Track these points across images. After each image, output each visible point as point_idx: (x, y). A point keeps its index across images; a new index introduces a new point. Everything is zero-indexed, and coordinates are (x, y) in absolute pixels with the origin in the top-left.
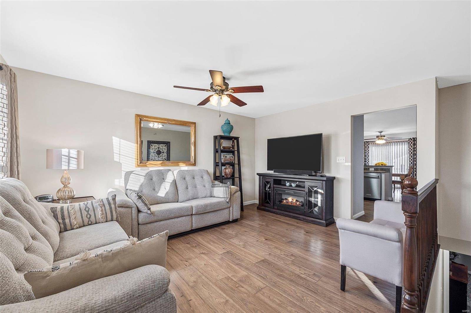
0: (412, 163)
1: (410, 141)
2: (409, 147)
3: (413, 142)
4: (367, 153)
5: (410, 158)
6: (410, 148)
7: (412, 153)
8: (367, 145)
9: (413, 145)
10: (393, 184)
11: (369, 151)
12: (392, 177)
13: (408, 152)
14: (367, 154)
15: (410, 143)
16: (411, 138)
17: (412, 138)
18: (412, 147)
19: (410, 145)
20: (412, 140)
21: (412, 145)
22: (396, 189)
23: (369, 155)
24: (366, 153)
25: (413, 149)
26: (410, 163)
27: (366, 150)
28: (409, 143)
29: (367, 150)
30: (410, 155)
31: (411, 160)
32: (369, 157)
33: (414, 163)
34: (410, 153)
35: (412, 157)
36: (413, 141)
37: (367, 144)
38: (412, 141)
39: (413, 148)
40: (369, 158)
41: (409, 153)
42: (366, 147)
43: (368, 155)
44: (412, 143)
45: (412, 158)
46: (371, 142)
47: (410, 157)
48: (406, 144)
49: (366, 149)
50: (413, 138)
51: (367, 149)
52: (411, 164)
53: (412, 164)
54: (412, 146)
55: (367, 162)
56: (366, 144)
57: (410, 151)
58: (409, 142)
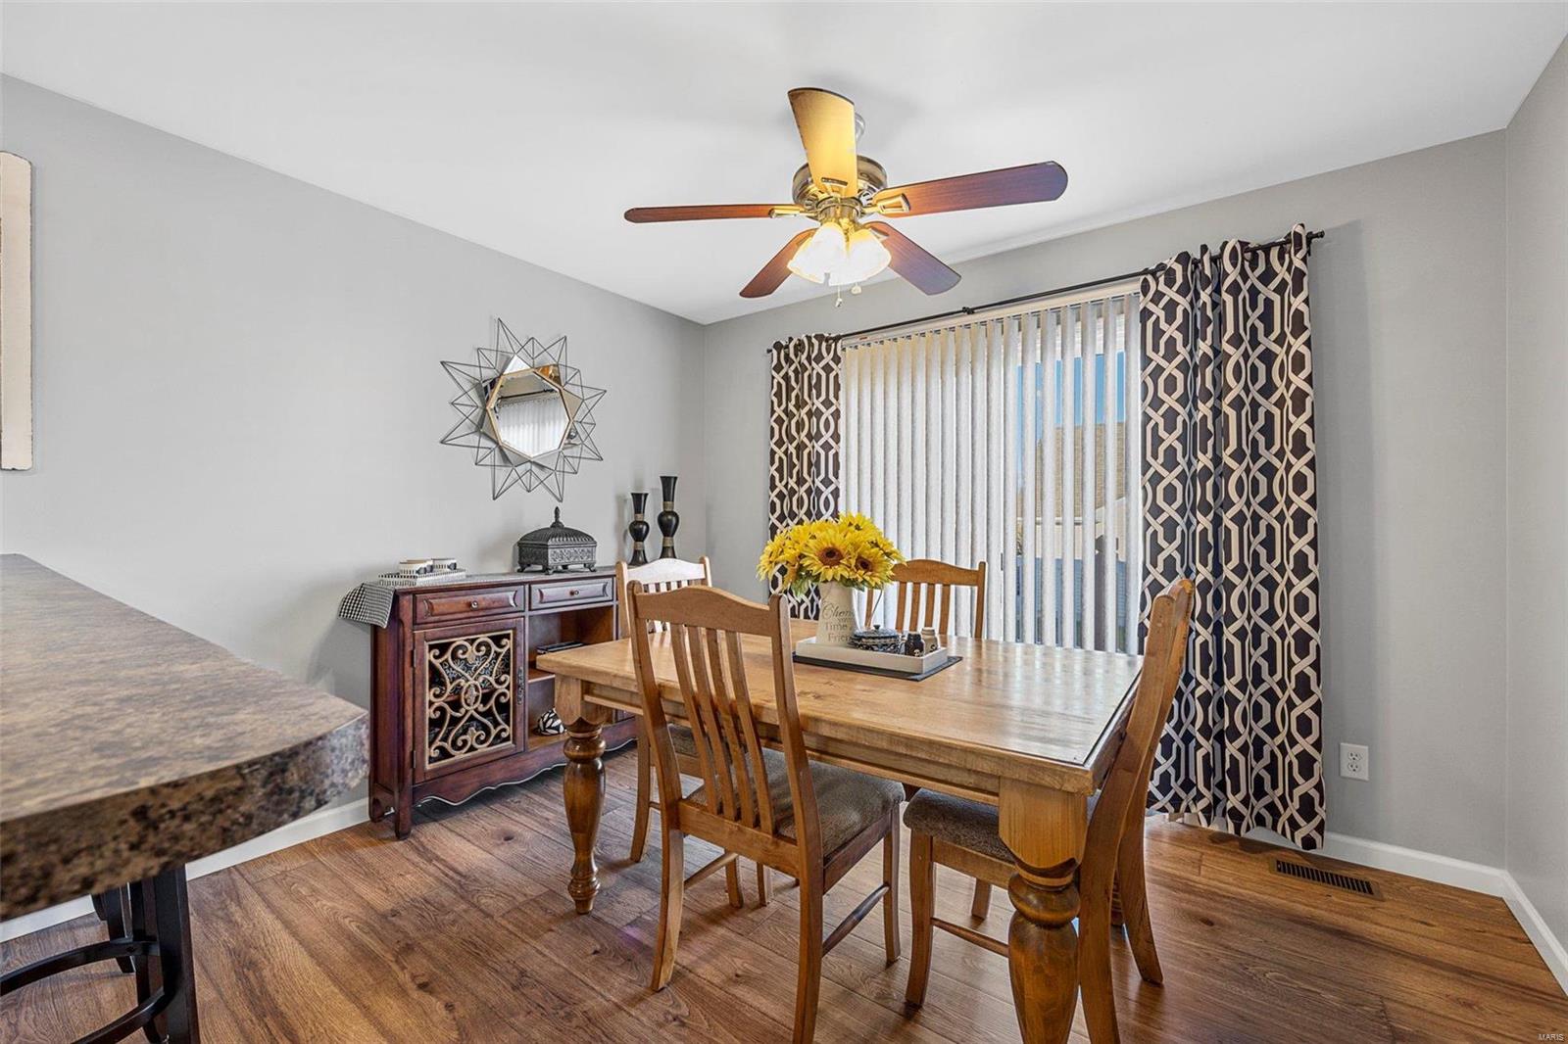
0: (1170, 525)
1: (1158, 297)
2: (1146, 360)
3: (1183, 303)
4: (827, 438)
5: (1157, 479)
6: (1159, 370)
7: (1171, 415)
8: (828, 369)
9: (1179, 337)
11: (842, 421)
13: (1137, 408)
14: (827, 447)
15: (1158, 311)
16: (1162, 266)
17: (1171, 263)
18: (1171, 355)
20: (1170, 282)
21: (1171, 330)
23: (842, 459)
24: (819, 437)
25: (1180, 376)
26: (1156, 525)
27: (820, 414)
28: (1145, 314)
29: (827, 414)
30: (1158, 440)
31: (1160, 502)
32: (842, 472)
33: (1189, 524)
34: (1157, 418)
35: (1171, 464)
36: (1184, 291)
37: (828, 359)
38: (1171, 294)
39: (1183, 367)
41: (1146, 419)
42: (818, 386)
43: (836, 455)
44: (1171, 306)
45: (1170, 478)
46: (856, 340)
47: (1157, 466)
49: (819, 404)
50: (1184, 259)
51: (827, 404)
52: (1161, 541)
53: (1170, 539)
54: (1171, 341)
56: (820, 357)
57: (1156, 403)
58: (1144, 302)
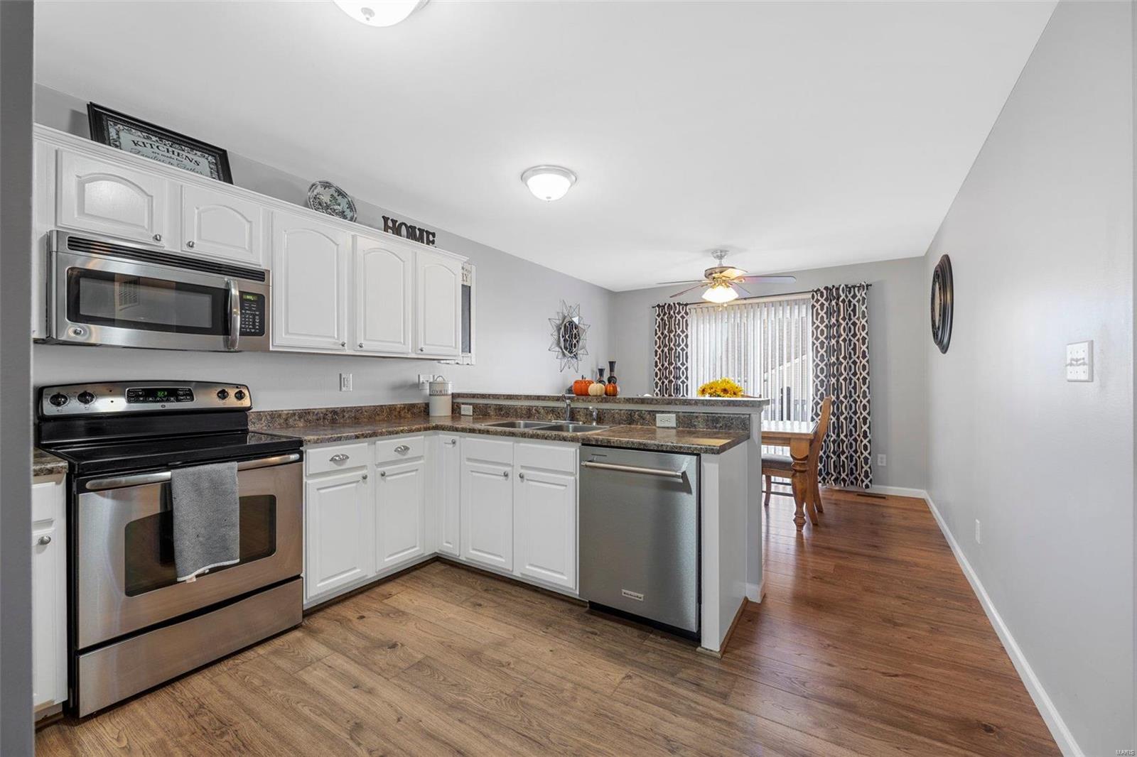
0: (822, 381)
1: (818, 301)
2: (813, 323)
3: (826, 304)
4: (683, 345)
5: (817, 365)
6: (818, 327)
7: (822, 343)
8: (683, 317)
9: (825, 316)
10: (764, 476)
11: (689, 339)
12: (762, 446)
13: (810, 340)
14: (683, 350)
15: (818, 306)
16: (819, 290)
17: (822, 289)
18: (822, 322)
19: (818, 314)
20: (822, 296)
21: (822, 313)
22: (772, 496)
23: (689, 356)
24: (679, 345)
25: (825, 329)
26: (817, 382)
27: (679, 336)
28: (813, 306)
29: (683, 336)
30: (818, 352)
31: (819, 373)
32: (689, 360)
33: (828, 381)
34: (817, 344)
35: (822, 360)
36: (827, 300)
37: (683, 313)
38: (822, 300)
39: (826, 326)
40: (689, 365)
41: (814, 344)
42: (679, 324)
43: (687, 354)
44: (822, 305)
45: (822, 365)
46: (695, 306)
47: (817, 361)
48: (804, 310)
49: (679, 332)
50: (826, 288)
51: (683, 332)
52: (819, 387)
53: (822, 386)
54: (822, 317)
55: (683, 378)
56: (679, 312)
57: (817, 339)
58: (813, 302)
